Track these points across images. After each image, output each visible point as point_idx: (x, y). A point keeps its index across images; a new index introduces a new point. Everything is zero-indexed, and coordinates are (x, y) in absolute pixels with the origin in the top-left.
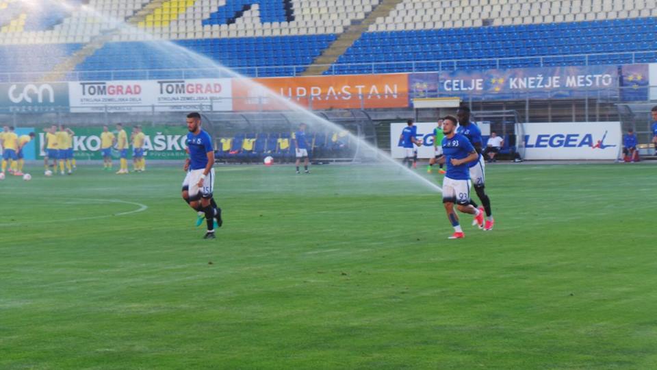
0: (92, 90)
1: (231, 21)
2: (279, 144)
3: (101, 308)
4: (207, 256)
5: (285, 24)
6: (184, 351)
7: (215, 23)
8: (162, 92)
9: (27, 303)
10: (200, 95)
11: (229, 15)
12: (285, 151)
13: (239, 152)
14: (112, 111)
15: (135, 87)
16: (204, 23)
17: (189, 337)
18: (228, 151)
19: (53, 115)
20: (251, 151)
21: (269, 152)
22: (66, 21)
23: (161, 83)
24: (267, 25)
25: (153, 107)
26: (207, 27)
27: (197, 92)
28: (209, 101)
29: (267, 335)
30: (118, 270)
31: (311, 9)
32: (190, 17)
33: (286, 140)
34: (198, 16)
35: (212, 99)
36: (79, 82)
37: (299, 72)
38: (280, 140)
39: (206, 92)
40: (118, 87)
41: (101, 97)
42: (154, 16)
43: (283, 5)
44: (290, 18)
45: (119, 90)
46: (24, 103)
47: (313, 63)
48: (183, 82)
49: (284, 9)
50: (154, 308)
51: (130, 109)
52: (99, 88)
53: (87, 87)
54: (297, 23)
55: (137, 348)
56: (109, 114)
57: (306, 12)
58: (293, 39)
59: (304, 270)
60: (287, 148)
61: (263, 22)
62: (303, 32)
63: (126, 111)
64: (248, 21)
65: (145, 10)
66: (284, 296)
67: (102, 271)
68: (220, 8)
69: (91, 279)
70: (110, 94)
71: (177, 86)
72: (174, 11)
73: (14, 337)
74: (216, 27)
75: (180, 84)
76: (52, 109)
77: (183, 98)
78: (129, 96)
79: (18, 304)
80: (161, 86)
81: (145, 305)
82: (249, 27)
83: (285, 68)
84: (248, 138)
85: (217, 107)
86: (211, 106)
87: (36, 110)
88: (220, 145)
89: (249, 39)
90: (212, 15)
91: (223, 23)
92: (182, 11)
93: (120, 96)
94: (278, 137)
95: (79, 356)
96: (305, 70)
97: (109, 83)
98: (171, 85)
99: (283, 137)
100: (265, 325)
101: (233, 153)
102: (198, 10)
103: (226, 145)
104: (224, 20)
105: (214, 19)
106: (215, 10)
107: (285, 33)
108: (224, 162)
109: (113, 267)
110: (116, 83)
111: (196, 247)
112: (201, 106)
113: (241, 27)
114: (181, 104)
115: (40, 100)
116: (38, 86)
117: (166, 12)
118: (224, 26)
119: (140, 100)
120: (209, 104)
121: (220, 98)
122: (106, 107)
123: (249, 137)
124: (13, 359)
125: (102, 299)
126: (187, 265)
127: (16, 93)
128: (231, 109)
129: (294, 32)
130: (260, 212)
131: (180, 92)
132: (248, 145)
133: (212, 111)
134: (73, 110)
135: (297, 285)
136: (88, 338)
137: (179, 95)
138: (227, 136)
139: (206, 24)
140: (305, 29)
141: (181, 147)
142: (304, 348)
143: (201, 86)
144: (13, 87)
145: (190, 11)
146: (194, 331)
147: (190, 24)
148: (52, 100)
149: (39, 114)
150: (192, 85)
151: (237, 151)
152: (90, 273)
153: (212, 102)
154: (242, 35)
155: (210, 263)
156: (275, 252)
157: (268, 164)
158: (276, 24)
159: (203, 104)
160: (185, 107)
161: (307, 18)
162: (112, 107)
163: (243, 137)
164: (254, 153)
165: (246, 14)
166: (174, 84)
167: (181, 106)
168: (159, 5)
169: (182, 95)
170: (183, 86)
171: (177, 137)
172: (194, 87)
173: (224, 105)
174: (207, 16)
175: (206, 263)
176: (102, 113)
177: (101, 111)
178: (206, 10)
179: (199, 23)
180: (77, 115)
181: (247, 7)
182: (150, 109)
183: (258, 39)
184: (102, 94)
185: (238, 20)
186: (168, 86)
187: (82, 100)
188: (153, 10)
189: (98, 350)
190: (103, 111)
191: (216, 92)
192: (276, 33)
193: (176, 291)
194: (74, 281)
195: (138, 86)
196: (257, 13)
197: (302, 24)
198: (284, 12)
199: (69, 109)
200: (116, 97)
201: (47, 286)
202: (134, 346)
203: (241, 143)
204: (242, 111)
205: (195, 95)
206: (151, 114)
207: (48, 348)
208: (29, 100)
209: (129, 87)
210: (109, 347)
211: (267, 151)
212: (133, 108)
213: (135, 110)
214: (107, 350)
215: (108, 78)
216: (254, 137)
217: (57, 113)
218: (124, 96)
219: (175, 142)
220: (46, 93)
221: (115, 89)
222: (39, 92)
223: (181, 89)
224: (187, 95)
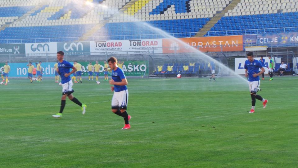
0: (100, 45)
1: (162, 13)
2: (184, 68)
3: (105, 142)
4: (152, 119)
5: (186, 13)
6: (142, 162)
7: (155, 14)
8: (131, 45)
9: (72, 140)
10: (148, 46)
11: (161, 9)
12: (187, 71)
13: (166, 72)
14: (109, 54)
15: (119, 43)
16: (150, 14)
17: (144, 155)
18: (161, 72)
19: (83, 56)
20: (171, 72)
21: (179, 72)
22: (89, 14)
23: (131, 41)
24: (178, 14)
25: (127, 52)
26: (151, 16)
27: (147, 45)
28: (152, 49)
29: (179, 155)
30: (112, 125)
31: (198, 7)
32: (144, 11)
33: (187, 66)
34: (147, 11)
35: (153, 48)
36: (94, 41)
37: (193, 35)
38: (184, 66)
39: (151, 45)
40: (111, 43)
41: (104, 48)
42: (127, 11)
43: (185, 5)
44: (189, 11)
45: (112, 44)
46: (70, 51)
47: (199, 31)
48: (141, 40)
49: (186, 7)
50: (128, 142)
51: (117, 53)
52: (103, 44)
53: (98, 43)
54: (192, 13)
55: (121, 161)
56: (107, 55)
57: (196, 8)
58: (190, 20)
59: (196, 125)
60: (187, 70)
61: (176, 13)
62: (195, 17)
63: (115, 54)
64: (170, 12)
65: (123, 8)
66: (186, 137)
67: (105, 126)
68: (157, 7)
69: (100, 130)
70: (108, 46)
71: (138, 42)
72: (136, 9)
73: (67, 155)
74: (155, 15)
75: (139, 42)
76: (83, 54)
77: (140, 48)
78: (116, 47)
79: (68, 141)
81: (124, 141)
82: (170, 15)
83: (187, 34)
84: (169, 65)
85: (156, 52)
86: (153, 51)
87: (76, 54)
88: (157, 69)
89: (170, 21)
90: (153, 10)
91: (158, 14)
92: (140, 8)
93: (113, 47)
94: (183, 65)
95: (95, 164)
96: (195, 34)
97: (107, 42)
98: (135, 42)
99: (186, 65)
100: (178, 150)
101: (163, 72)
102: (147, 8)
103: (160, 69)
104: (159, 12)
105: (154, 12)
106: (155, 8)
107: (186, 18)
108: (159, 77)
109: (110, 124)
110: (110, 41)
111: (147, 115)
112: (148, 51)
113: (166, 15)
114: (140, 51)
115: (77, 50)
116: (76, 44)
117: (133, 9)
118: (159, 15)
119: (121, 49)
120: (152, 50)
121: (157, 48)
122: (106, 52)
123: (170, 65)
124: (67, 165)
125: (105, 139)
126: (143, 123)
127: (67, 46)
128: (162, 53)
129: (191, 17)
130: (176, 99)
131: (139, 45)
132: (170, 69)
133: (153, 54)
134: (92, 54)
135: (192, 132)
136: (99, 156)
137: (139, 47)
138: (160, 65)
139: (151, 14)
140: (196, 16)
141: (139, 70)
142: (196, 161)
143: (149, 42)
144: (66, 44)
145: (144, 8)
146: (146, 153)
147: (144, 14)
148: (82, 50)
149: (77, 56)
150: (145, 42)
151: (165, 72)
152: (100, 127)
153: (153, 50)
154: (167, 19)
155: (153, 122)
156: (182, 117)
157: (178, 77)
158: (182, 14)
159: (150, 50)
160: (141, 52)
161: (197, 11)
162: (109, 53)
163: (168, 65)
164: (172, 72)
165: (169, 9)
166: (136, 42)
167: (139, 52)
168: (130, 6)
169: (140, 46)
170: (140, 42)
173: (159, 51)
174: (151, 11)
175: (151, 122)
176: (105, 55)
177: (104, 54)
178: (151, 8)
179: (147, 14)
180: (93, 56)
181: (169, 6)
182: (126, 53)
183: (174, 20)
184: (104, 46)
185: (165, 12)
186: (134, 42)
187: (95, 49)
188: (127, 8)
189: (104, 161)
190: (105, 54)
191: (155, 45)
192: (183, 18)
193: (138, 135)
194: (93, 130)
195: (121, 43)
196: (174, 9)
197: (194, 13)
198: (186, 8)
199: (90, 53)
200: (110, 48)
201: (81, 132)
202: (120, 159)
203: (167, 68)
204: (167, 53)
205: (146, 47)
206: (126, 55)
207: (82, 160)
208: (72, 50)
209: (116, 43)
210: (108, 160)
211: (178, 71)
212: (118, 53)
213: (119, 53)
214: (108, 161)
216: (172, 65)
217: (85, 55)
218: (115, 47)
219: (137, 68)
220: (80, 46)
221: (110, 44)
222: (77, 46)
223: (140, 44)
224: (142, 46)
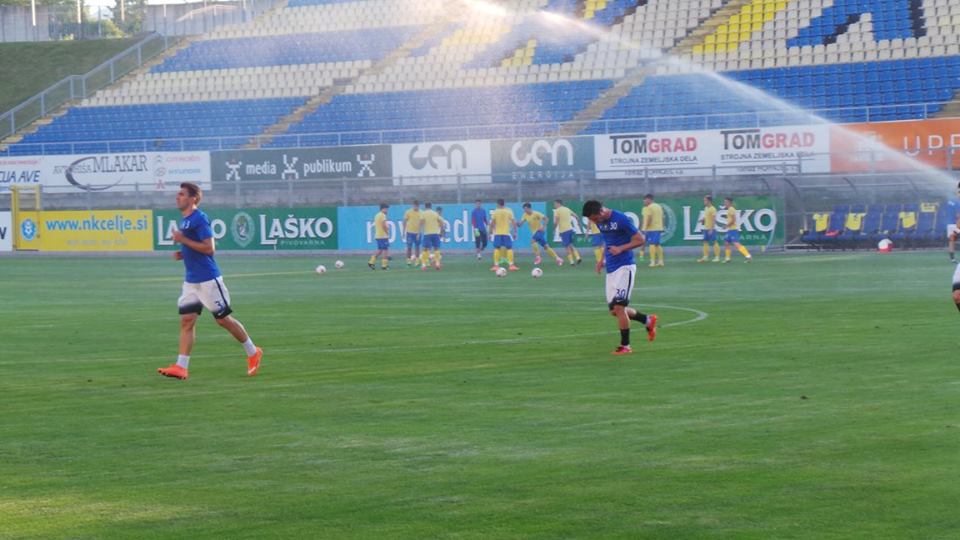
0: (627, 147)
1: (829, 40)
2: (901, 220)
3: (648, 461)
4: (800, 386)
5: (911, 41)
6: (771, 527)
7: (805, 44)
8: (726, 147)
9: (544, 453)
10: (782, 149)
11: (826, 30)
12: (911, 230)
13: (840, 233)
14: (655, 176)
15: (689, 140)
16: (789, 43)
17: (778, 506)
18: (824, 232)
19: (573, 183)
20: (858, 232)
21: (886, 232)
22: (592, 48)
23: (726, 134)
24: (884, 43)
25: (714, 168)
26: (794, 50)
27: (778, 146)
28: (796, 158)
29: (893, 506)
30: (670, 407)
31: (951, 18)
32: (769, 35)
33: (912, 214)
34: (781, 34)
35: (800, 155)
36: (608, 136)
37: (931, 112)
38: (902, 215)
39: (791, 146)
40: (663, 140)
41: (640, 156)
42: (716, 36)
43: (908, 13)
44: (919, 31)
45: (666, 144)
46: (532, 167)
47: (953, 98)
48: (758, 131)
49: (910, 18)
50: (725, 462)
51: (681, 173)
52: (636, 142)
53: (620, 142)
54: (930, 39)
55: (703, 521)
56: (650, 180)
57: (944, 21)
58: (923, 63)
59: (946, 408)
60: (914, 226)
61: (877, 39)
62: (939, 52)
63: (675, 175)
64: (855, 39)
65: (703, 28)
66: (916, 448)
67: (648, 408)
68: (813, 21)
69: (631, 420)
70: (652, 151)
71: (749, 137)
72: (746, 28)
73: (529, 501)
74: (807, 49)
75: (753, 135)
76: (571, 175)
77: (758, 155)
78: (679, 154)
79: (533, 454)
80: (726, 137)
81: (712, 458)
82: (858, 47)
83: (897, 108)
84: (853, 212)
85: (808, 167)
86: (799, 166)
87: (549, 177)
88: (812, 223)
89: (858, 65)
90: (801, 31)
91: (818, 43)
92: (757, 28)
93: (667, 154)
94: (899, 210)
95: (620, 531)
96: (941, 109)
97: (650, 136)
98: (740, 137)
99: (907, 210)
100: (892, 491)
101: (832, 234)
102: (781, 25)
103: (822, 223)
104: (819, 39)
105: (804, 38)
106: (805, 24)
107: (912, 54)
108: (818, 248)
109: (661, 402)
110: (659, 135)
111: (782, 373)
112: (784, 167)
113: (845, 48)
114: (756, 164)
115: (554, 163)
116: (552, 143)
117: (734, 29)
118: (819, 48)
119: (695, 158)
120: (796, 163)
121: (812, 154)
122: (646, 171)
123: (856, 211)
124: (529, 533)
125: (649, 449)
126: (769, 401)
127: (521, 154)
128: (828, 170)
129: (925, 53)
130: (878, 322)
131: (753, 147)
132: (854, 222)
133: (800, 173)
134: (599, 176)
135: (936, 431)
136: (632, 505)
137: (753, 151)
138: (821, 211)
139: (793, 45)
140: (942, 48)
141: (753, 226)
142: (952, 526)
143: (785, 136)
144: (518, 145)
145: (769, 26)
146: (783, 497)
147: (769, 45)
148: (570, 162)
149: (552, 182)
150: (771, 136)
151: (837, 231)
152: (630, 411)
153: (800, 160)
154: (845, 59)
155: (804, 398)
156: (900, 382)
157: (884, 250)
158: (897, 42)
159: (788, 163)
160: (760, 167)
161: (946, 31)
162: (654, 171)
163: (846, 211)
164: (863, 234)
165: (853, 28)
166: (744, 135)
167: (754, 167)
168: (724, 20)
169: (756, 150)
170: (757, 137)
171: (749, 212)
172: (774, 138)
173: (818, 165)
174: (793, 34)
175: (797, 398)
176: (643, 179)
177: (640, 177)
178: (793, 24)
179: (781, 44)
180: (605, 182)
181: (854, 19)
182: (709, 172)
183: (871, 64)
184: (640, 151)
185: (841, 38)
186: (736, 137)
187: (612, 161)
188: (715, 27)
189: (646, 522)
190: (643, 176)
191: (806, 145)
192: (898, 55)
193: (755, 438)
194: (609, 422)
195: (693, 139)
196: (868, 27)
197: (938, 40)
198: (909, 23)
199: (594, 175)
200: (661, 155)
201: (570, 428)
202: (697, 517)
203: (844, 220)
204: (846, 173)
205: (774, 150)
206: (711, 179)
207: (577, 517)
208: (539, 162)
209: (679, 140)
210: (661, 519)
211: (882, 231)
212: (684, 171)
213: (688, 173)
214: (661, 523)
215: (650, 128)
216: (862, 211)
217: (578, 181)
218: (673, 155)
219: (745, 219)
220: (562, 152)
221: (660, 144)
222: (553, 151)
223: (755, 142)
224: (763, 150)
